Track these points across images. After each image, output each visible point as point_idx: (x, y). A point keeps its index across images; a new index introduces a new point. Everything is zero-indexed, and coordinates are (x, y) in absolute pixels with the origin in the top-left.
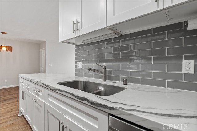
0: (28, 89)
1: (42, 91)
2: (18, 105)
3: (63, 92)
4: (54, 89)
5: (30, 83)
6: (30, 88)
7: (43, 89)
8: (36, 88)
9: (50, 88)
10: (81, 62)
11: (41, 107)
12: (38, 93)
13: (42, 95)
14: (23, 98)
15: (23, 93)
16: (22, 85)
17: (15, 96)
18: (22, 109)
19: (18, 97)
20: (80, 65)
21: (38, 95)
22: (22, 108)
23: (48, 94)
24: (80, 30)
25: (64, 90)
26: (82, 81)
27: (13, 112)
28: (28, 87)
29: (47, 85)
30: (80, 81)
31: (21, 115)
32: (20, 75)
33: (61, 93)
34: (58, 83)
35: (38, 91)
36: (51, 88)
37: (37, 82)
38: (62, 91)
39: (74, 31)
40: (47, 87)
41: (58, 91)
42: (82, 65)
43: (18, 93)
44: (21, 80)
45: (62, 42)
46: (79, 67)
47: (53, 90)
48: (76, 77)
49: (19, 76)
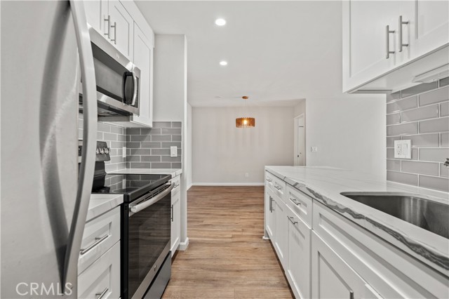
0: (279, 194)
1: (305, 205)
2: (263, 219)
3: (362, 220)
4: (337, 207)
5: (283, 184)
6: (282, 193)
7: (308, 201)
8: (293, 195)
9: (325, 201)
10: (409, 142)
11: (304, 237)
12: (298, 206)
13: (306, 213)
14: (271, 209)
15: (271, 199)
16: (270, 185)
17: (258, 201)
18: (268, 228)
19: (263, 205)
20: (403, 149)
21: (298, 211)
22: (268, 226)
23: (320, 214)
24: (411, 44)
25: (366, 215)
26: (415, 200)
27: (256, 229)
28: (279, 191)
29: (317, 194)
30: (409, 198)
31: (267, 238)
32: (267, 167)
33: (356, 221)
34: (341, 194)
35: (298, 202)
36: (329, 203)
37: (297, 184)
38: (360, 217)
39: (389, 52)
40: (317, 199)
41: (346, 214)
42: (412, 150)
43: (263, 198)
44: (267, 175)
45: (349, 92)
46: (402, 156)
47: (333, 208)
48: (387, 183)
49: (266, 169)
